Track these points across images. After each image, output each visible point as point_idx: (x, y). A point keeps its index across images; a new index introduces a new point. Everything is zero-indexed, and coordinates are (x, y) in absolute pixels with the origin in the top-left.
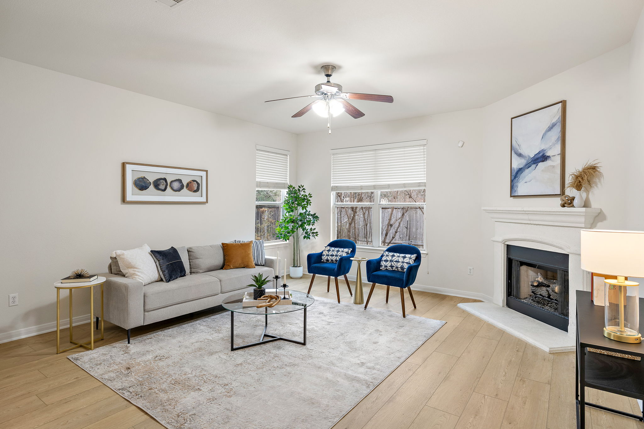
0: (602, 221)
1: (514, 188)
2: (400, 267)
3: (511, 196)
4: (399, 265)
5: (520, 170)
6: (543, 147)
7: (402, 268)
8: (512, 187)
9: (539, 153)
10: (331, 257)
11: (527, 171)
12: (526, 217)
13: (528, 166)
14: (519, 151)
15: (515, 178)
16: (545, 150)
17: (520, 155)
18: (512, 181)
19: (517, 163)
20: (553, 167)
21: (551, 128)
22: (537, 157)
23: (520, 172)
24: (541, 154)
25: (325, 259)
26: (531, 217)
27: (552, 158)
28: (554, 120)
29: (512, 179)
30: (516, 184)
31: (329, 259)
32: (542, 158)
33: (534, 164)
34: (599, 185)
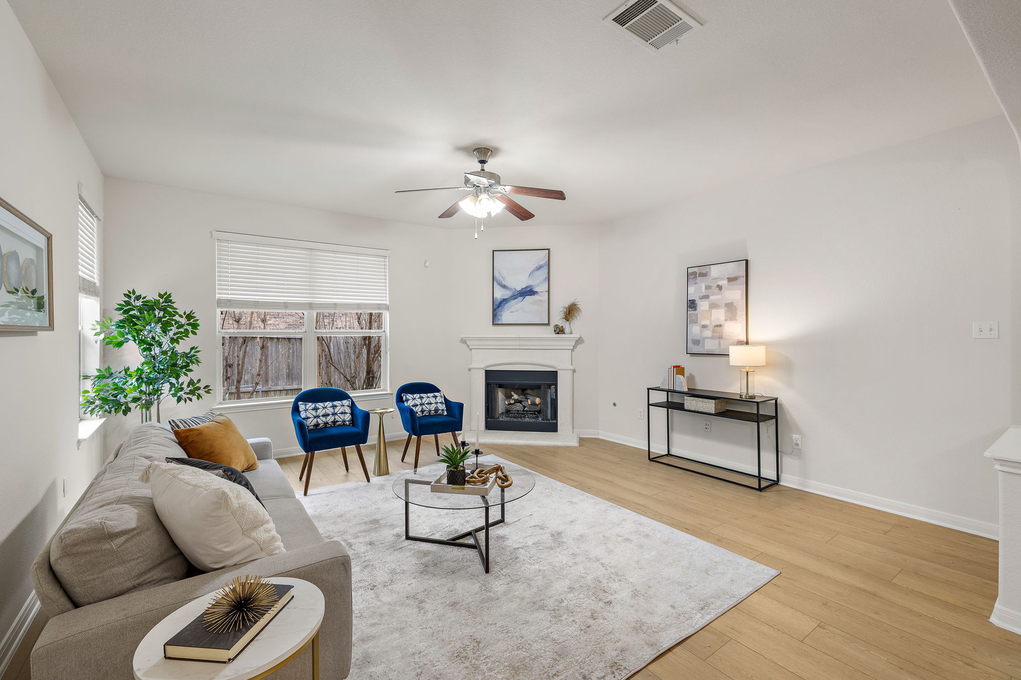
0: (580, 344)
1: (497, 316)
2: (433, 409)
3: (493, 324)
4: (433, 407)
5: (504, 301)
6: (530, 283)
7: (436, 410)
8: (494, 316)
9: (526, 287)
10: (324, 419)
11: (513, 302)
12: (518, 343)
13: (514, 297)
14: (503, 282)
15: (499, 306)
16: (533, 286)
17: (504, 287)
18: (494, 310)
19: (500, 294)
20: (541, 301)
21: (539, 268)
22: (523, 290)
23: (504, 302)
24: (528, 289)
25: (312, 424)
26: (522, 343)
27: (540, 293)
28: (542, 263)
29: (494, 308)
30: (500, 313)
31: (320, 421)
32: (528, 292)
33: (522, 296)
34: (578, 318)
